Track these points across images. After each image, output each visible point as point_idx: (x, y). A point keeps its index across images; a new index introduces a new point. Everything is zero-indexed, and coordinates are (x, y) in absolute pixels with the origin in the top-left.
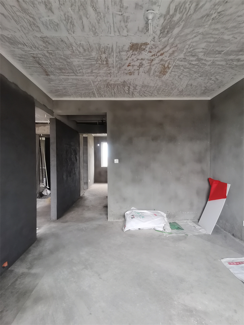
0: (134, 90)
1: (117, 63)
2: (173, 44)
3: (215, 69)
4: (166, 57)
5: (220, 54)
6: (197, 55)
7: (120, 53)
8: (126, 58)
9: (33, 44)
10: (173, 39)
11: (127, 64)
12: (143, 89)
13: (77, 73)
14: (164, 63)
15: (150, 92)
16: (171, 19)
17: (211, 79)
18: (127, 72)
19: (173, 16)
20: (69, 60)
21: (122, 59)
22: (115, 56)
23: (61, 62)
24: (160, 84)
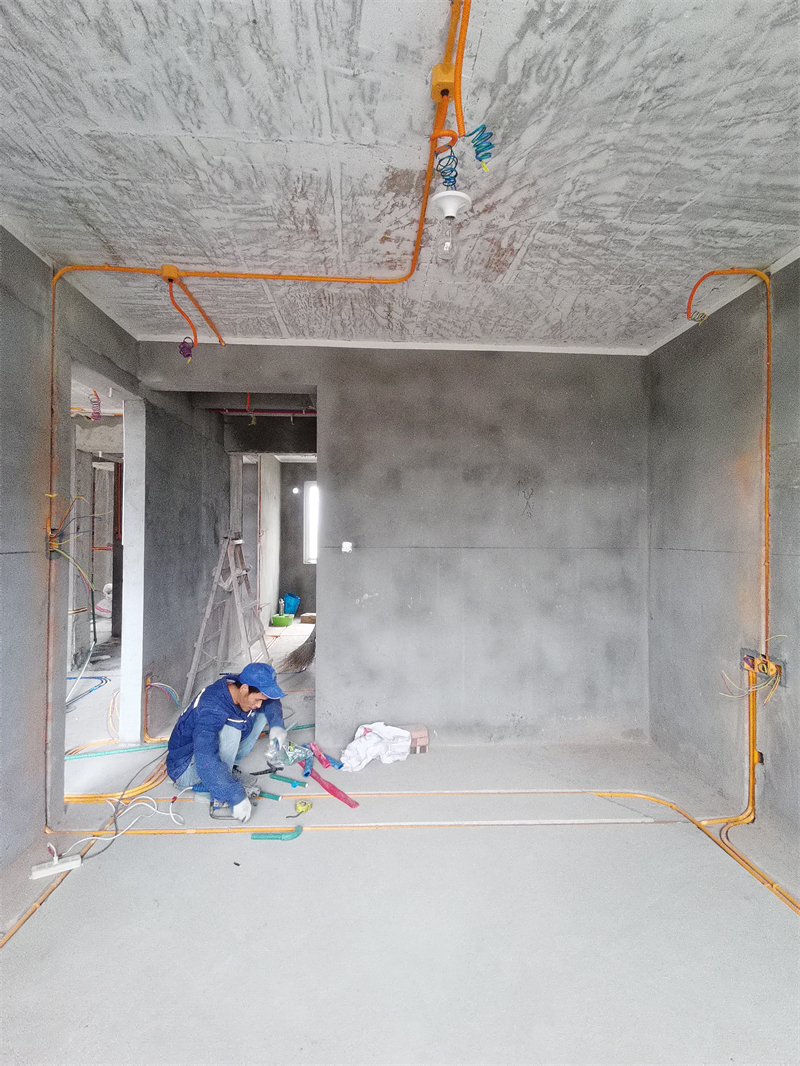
0: (405, 316)
1: (346, 231)
2: (521, 177)
3: (658, 260)
4: (502, 217)
5: (674, 211)
6: (602, 214)
7: (356, 198)
8: (375, 214)
9: (63, 156)
10: (522, 163)
11: (379, 235)
12: (435, 316)
13: (217, 257)
14: (498, 236)
15: (457, 323)
16: (513, 96)
17: (647, 292)
18: (379, 259)
19: (518, 88)
20: (186, 215)
21: (362, 218)
22: (338, 209)
23: (161, 220)
24: (488, 300)
